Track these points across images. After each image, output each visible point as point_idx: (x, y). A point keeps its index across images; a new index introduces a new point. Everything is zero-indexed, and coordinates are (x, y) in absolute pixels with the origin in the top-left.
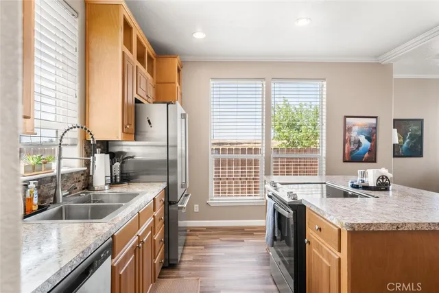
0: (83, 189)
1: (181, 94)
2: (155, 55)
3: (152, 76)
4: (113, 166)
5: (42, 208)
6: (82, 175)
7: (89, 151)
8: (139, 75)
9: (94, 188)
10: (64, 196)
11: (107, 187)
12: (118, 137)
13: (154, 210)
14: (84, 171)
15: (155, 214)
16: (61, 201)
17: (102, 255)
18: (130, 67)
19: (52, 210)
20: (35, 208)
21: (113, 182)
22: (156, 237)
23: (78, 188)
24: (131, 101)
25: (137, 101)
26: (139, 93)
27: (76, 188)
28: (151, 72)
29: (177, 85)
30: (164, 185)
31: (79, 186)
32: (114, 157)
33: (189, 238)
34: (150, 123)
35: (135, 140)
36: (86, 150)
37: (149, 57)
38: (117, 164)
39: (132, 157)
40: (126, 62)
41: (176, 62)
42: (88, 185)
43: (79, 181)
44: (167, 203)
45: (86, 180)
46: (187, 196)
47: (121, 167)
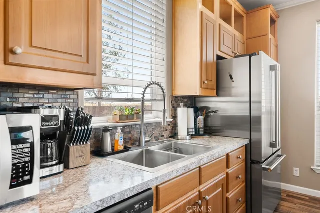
0: (170, 137)
1: (277, 47)
2: (245, 11)
3: (242, 32)
4: (198, 119)
5: (126, 149)
6: (169, 125)
7: (175, 105)
8: (222, 32)
9: (178, 137)
10: (146, 142)
11: (188, 138)
12: (196, 93)
13: (228, 167)
14: (171, 122)
15: (230, 171)
16: (144, 145)
17: (137, 206)
18: (211, 26)
19: (135, 151)
20: (121, 148)
21: (197, 134)
22: (230, 195)
23: (165, 136)
24: (211, 57)
25: (219, 58)
26: (222, 50)
27: (163, 136)
28: (240, 29)
29: (270, 36)
30: (246, 142)
31: (166, 134)
32: (198, 111)
33: (284, 203)
34: (232, 78)
35: (218, 95)
36: (173, 105)
37: (237, 13)
38: (201, 118)
39: (215, 112)
40: (205, 22)
41: (269, 12)
42: (174, 135)
43: (167, 130)
44: (249, 162)
45: (173, 129)
46: (279, 156)
47: (205, 120)
